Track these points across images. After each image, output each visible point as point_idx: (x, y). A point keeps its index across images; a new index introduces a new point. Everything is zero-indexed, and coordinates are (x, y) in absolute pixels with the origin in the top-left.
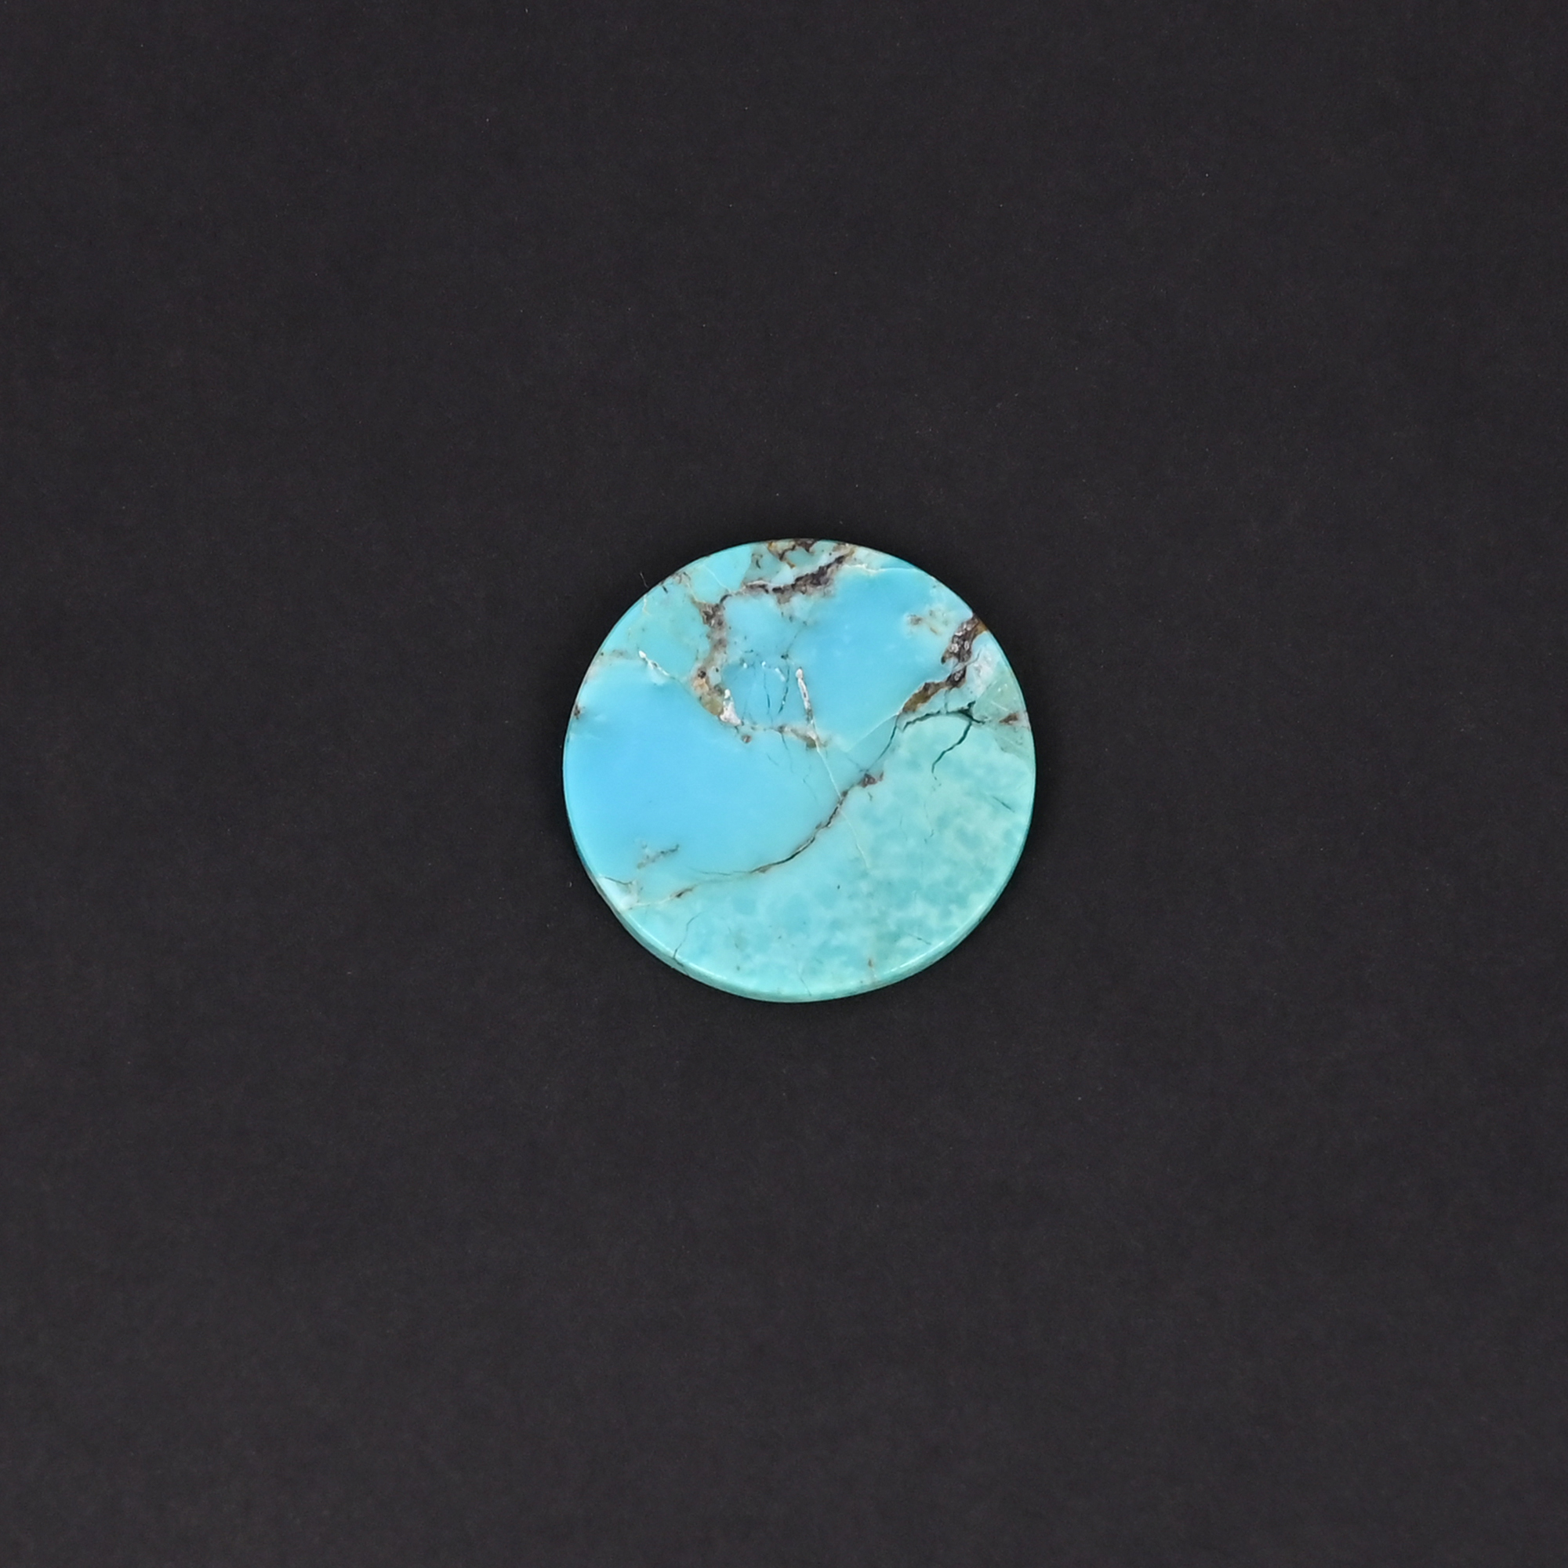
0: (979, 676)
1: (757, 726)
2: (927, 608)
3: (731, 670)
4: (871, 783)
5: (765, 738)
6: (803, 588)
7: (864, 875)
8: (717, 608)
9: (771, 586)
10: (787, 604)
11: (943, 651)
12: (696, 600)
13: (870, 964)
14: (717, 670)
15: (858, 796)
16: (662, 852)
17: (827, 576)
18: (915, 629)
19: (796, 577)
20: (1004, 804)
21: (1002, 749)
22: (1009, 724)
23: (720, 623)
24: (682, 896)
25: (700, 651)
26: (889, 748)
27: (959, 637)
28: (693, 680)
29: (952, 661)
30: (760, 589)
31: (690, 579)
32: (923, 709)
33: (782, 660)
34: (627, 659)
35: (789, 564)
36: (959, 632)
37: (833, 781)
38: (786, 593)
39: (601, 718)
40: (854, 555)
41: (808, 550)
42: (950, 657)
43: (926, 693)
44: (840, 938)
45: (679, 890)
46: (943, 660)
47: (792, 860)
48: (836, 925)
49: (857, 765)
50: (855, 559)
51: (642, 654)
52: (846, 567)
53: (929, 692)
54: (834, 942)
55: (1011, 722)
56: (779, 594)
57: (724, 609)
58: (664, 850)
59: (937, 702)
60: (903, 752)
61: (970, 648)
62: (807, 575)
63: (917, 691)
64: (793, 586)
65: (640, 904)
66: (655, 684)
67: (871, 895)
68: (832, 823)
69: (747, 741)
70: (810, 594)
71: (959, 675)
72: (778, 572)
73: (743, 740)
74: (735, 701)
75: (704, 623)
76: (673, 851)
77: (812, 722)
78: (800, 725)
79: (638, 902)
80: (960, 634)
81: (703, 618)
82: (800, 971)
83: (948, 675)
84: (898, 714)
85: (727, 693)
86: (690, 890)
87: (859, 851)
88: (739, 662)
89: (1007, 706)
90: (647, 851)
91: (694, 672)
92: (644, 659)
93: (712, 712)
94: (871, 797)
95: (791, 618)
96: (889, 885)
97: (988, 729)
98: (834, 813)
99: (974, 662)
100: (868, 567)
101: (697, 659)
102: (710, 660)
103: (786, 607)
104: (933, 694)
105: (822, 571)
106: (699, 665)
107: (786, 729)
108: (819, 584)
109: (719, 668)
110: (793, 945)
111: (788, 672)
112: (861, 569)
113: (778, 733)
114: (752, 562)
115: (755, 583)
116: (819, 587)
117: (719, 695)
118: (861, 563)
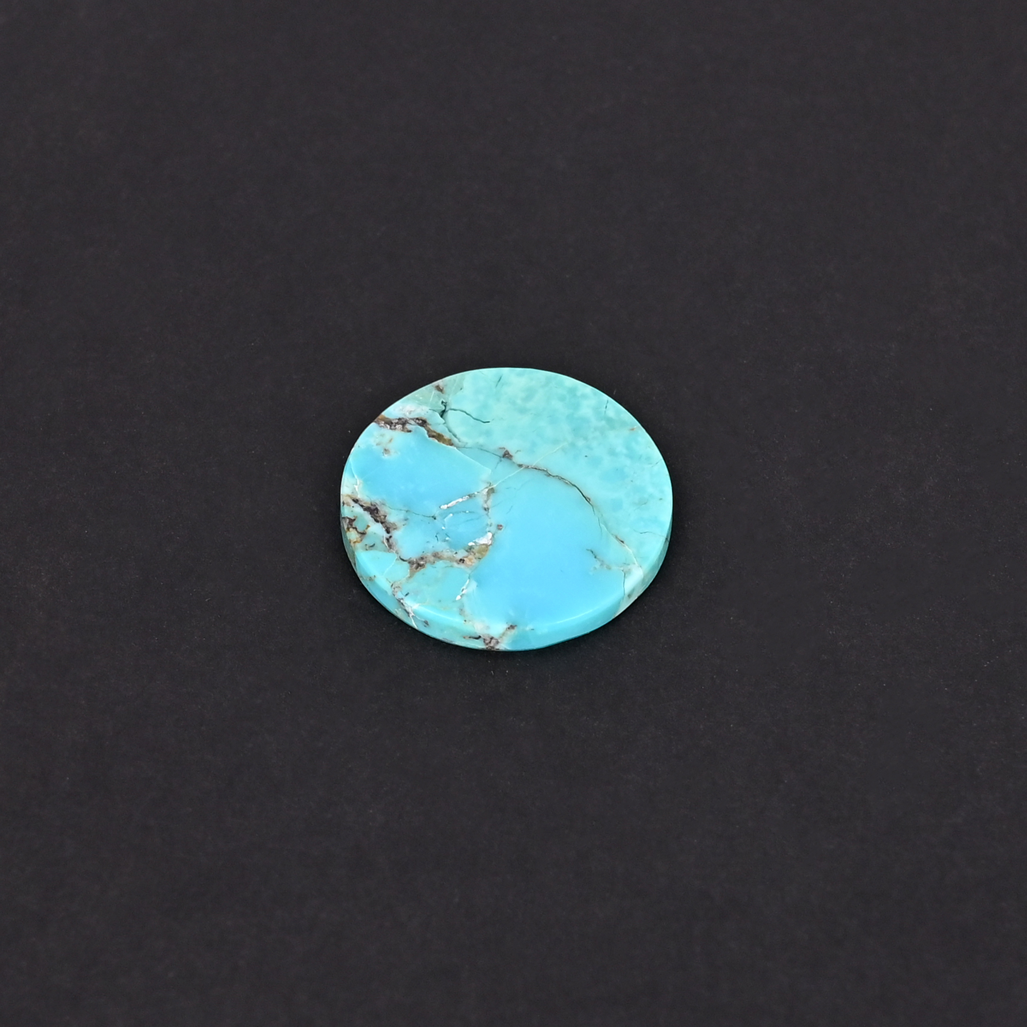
0: (414, 411)
1: (489, 524)
2: (375, 447)
3: (453, 546)
4: (509, 453)
5: (495, 517)
6: (382, 517)
7: (573, 445)
8: (411, 562)
9: (387, 535)
10: (396, 524)
11: (403, 432)
12: (409, 575)
13: (633, 429)
14: (456, 553)
15: (518, 458)
16: (595, 557)
17: (370, 506)
18: (392, 451)
19: (375, 522)
20: (499, 380)
21: (461, 389)
22: (443, 388)
23: (422, 558)
24: (622, 540)
25: (444, 565)
26: (481, 448)
27: (391, 426)
28: (468, 566)
29: (408, 427)
30: (390, 541)
31: (395, 582)
32: (447, 436)
33: (437, 518)
34: (463, 606)
35: (367, 529)
36: (387, 427)
37: (513, 474)
38: (388, 526)
39: (512, 613)
40: (350, 494)
41: (354, 520)
42: (406, 428)
43: (439, 437)
44: (620, 449)
45: (617, 542)
46: (410, 431)
47: (576, 485)
48: (612, 453)
49: (498, 463)
50: (353, 493)
51: (458, 597)
52: (359, 497)
53: (435, 434)
54: (625, 451)
55: (441, 388)
56: (390, 530)
57: (411, 558)
58: (594, 556)
59: (440, 428)
60: (481, 440)
61: (396, 419)
62: (372, 517)
63: (436, 441)
64: (382, 523)
65: (636, 562)
66: (477, 586)
67: (586, 439)
68: (543, 469)
69: (501, 526)
70: (385, 512)
71: (417, 421)
72: (375, 533)
73: (501, 529)
74: (475, 539)
75: (424, 567)
76: (592, 552)
77: (476, 493)
78: (480, 500)
79: (634, 564)
80: (389, 426)
81: (420, 569)
82: (650, 466)
83: (419, 427)
84: (455, 448)
85: (471, 544)
86: (616, 537)
87: (558, 450)
88: (446, 543)
89: (432, 392)
90: (598, 565)
91: (462, 566)
92: (461, 596)
93: (487, 551)
94: (518, 451)
95: (406, 520)
96: (576, 431)
97: (450, 399)
98: (536, 469)
99: (405, 415)
100: (356, 485)
101: (452, 566)
102: (451, 559)
103: (398, 524)
104: (435, 432)
105: (367, 509)
106: (455, 564)
107: (486, 506)
108: (377, 509)
109: (455, 552)
110: (634, 473)
111: (444, 514)
112: (358, 488)
113: (490, 510)
114: (371, 549)
115: (387, 545)
116: (379, 508)
117: (474, 548)
118: (355, 489)
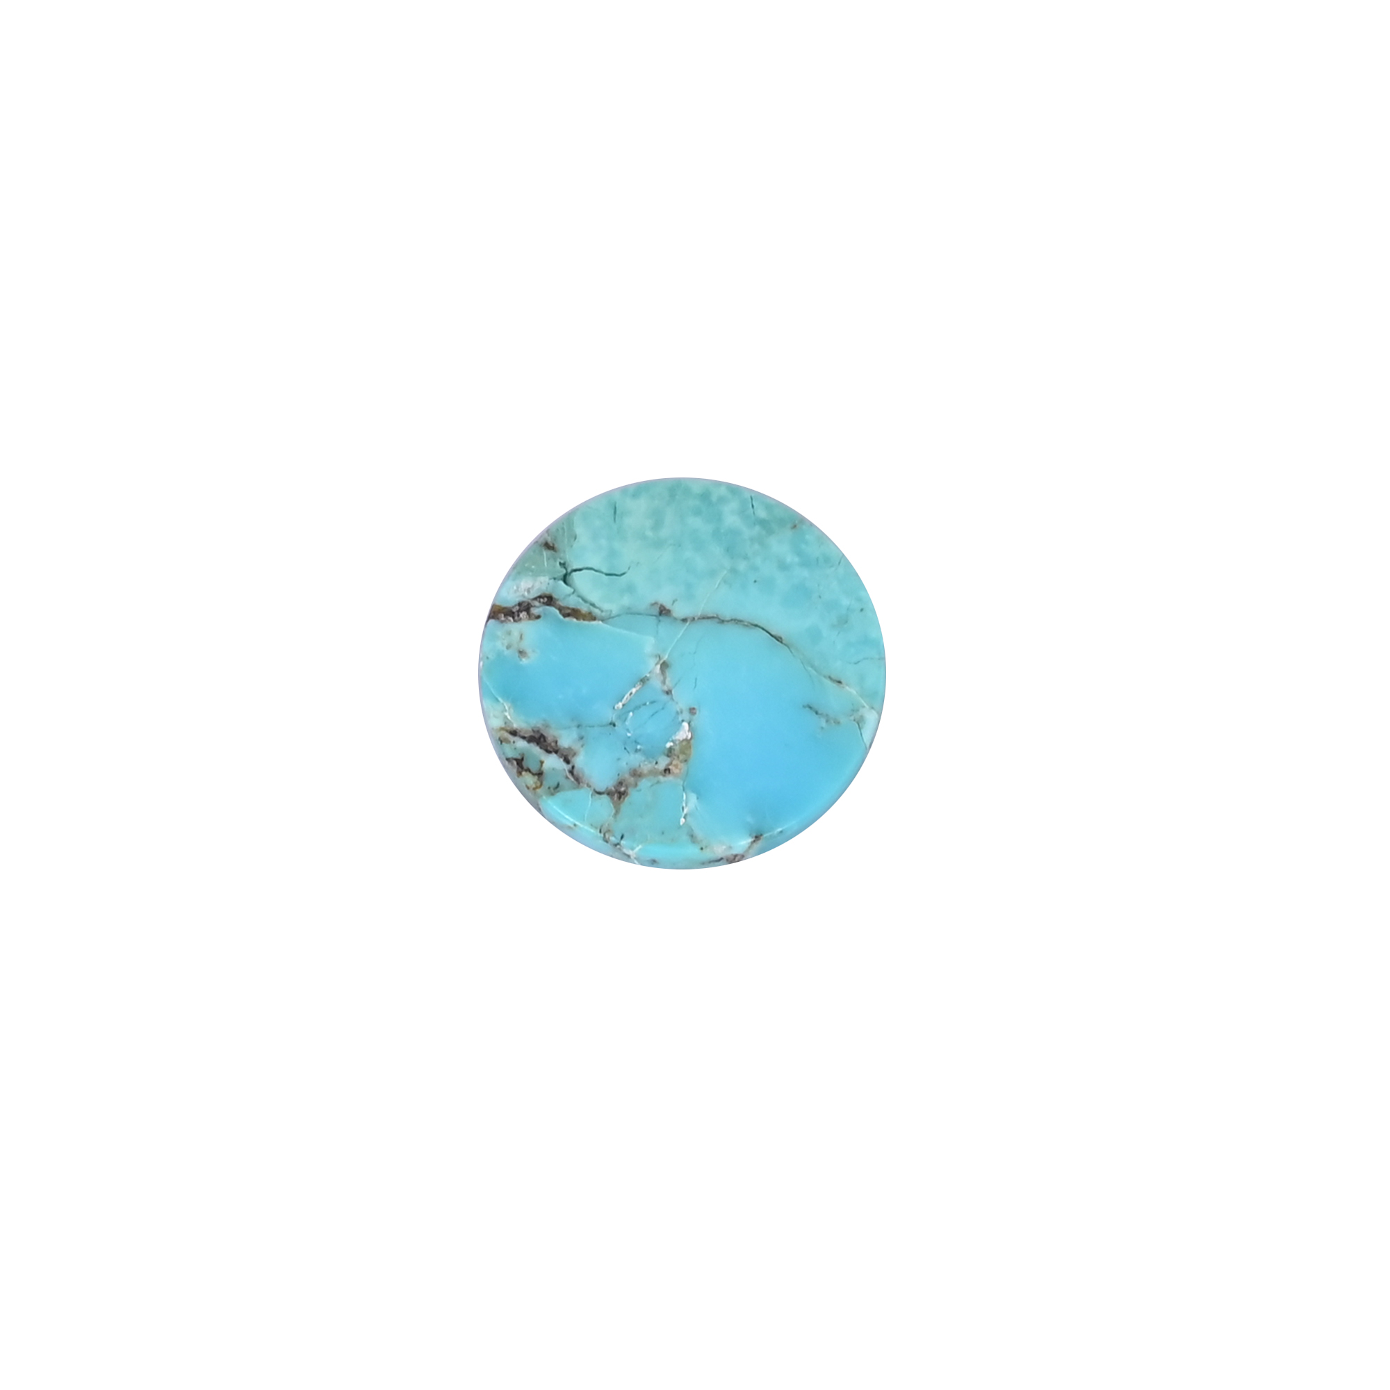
0: (533, 586)
1: (678, 710)
2: (507, 652)
3: (649, 755)
4: (665, 609)
5: (683, 700)
6: (553, 744)
7: (733, 571)
8: (609, 793)
9: (567, 767)
10: (573, 748)
11: (531, 622)
12: (614, 811)
13: (795, 527)
14: (657, 763)
15: (679, 610)
16: (817, 713)
17: (532, 734)
18: (529, 651)
19: (547, 754)
20: (615, 512)
21: (575, 539)
22: (553, 544)
23: (620, 783)
24: (838, 679)
25: (649, 784)
26: (630, 612)
27: (513, 618)
28: (676, 776)
29: (535, 611)
30: (575, 773)
31: (602, 826)
32: (584, 608)
33: (616, 724)
34: (692, 830)
35: (542, 766)
36: (510, 621)
37: (681, 634)
38: (565, 754)
39: (750, 819)
40: (503, 726)
41: (522, 759)
42: (533, 614)
43: (574, 613)
44: (790, 558)
45: (835, 685)
46: (538, 617)
47: (759, 624)
48: (783, 566)
49: (657, 626)
50: (505, 723)
51: (682, 820)
52: (515, 726)
53: (569, 611)
54: (797, 559)
55: (551, 545)
56: (569, 758)
57: (607, 788)
58: (814, 714)
59: (572, 602)
60: (626, 601)
61: (516, 605)
62: (541, 748)
63: (575, 620)
64: (556, 752)
65: (865, 705)
66: (698, 798)
67: (746, 558)
68: (712, 615)
69: (694, 709)
70: (554, 737)
71: (542, 600)
72: (553, 769)
73: (695, 713)
74: (671, 737)
75: (627, 795)
76: (810, 708)
77: (648, 675)
78: (656, 682)
79: (864, 707)
80: (511, 619)
81: (624, 799)
82: (833, 569)
83: (548, 607)
84: (600, 622)
85: (669, 745)
86: (830, 678)
87: (719, 584)
88: (639, 753)
89: (542, 555)
90: (823, 724)
91: (670, 778)
92: (685, 818)
93: (690, 747)
94: (674, 602)
95: (581, 738)
96: (730, 551)
97: (567, 556)
98: (704, 618)
99: (523, 596)
100: (506, 711)
101: (658, 782)
102: (653, 773)
103: (576, 747)
104: (568, 608)
105: (530, 740)
106: (661, 778)
107: (666, 688)
108: (542, 736)
109: (655, 762)
110: (819, 585)
111: (623, 716)
112: (510, 714)
113: (673, 692)
114: (558, 791)
115: (573, 779)
116: (545, 734)
117: (674, 750)
118: (506, 717)
